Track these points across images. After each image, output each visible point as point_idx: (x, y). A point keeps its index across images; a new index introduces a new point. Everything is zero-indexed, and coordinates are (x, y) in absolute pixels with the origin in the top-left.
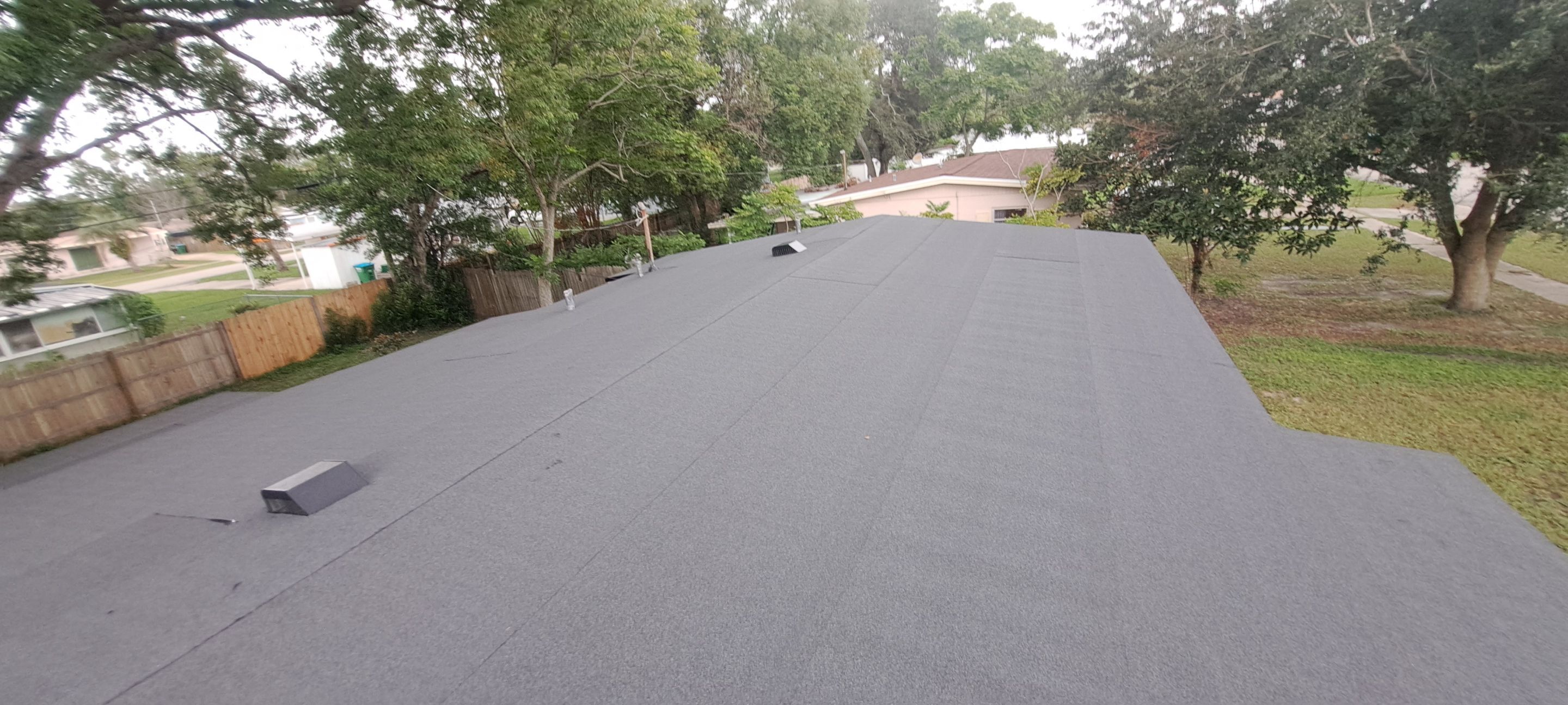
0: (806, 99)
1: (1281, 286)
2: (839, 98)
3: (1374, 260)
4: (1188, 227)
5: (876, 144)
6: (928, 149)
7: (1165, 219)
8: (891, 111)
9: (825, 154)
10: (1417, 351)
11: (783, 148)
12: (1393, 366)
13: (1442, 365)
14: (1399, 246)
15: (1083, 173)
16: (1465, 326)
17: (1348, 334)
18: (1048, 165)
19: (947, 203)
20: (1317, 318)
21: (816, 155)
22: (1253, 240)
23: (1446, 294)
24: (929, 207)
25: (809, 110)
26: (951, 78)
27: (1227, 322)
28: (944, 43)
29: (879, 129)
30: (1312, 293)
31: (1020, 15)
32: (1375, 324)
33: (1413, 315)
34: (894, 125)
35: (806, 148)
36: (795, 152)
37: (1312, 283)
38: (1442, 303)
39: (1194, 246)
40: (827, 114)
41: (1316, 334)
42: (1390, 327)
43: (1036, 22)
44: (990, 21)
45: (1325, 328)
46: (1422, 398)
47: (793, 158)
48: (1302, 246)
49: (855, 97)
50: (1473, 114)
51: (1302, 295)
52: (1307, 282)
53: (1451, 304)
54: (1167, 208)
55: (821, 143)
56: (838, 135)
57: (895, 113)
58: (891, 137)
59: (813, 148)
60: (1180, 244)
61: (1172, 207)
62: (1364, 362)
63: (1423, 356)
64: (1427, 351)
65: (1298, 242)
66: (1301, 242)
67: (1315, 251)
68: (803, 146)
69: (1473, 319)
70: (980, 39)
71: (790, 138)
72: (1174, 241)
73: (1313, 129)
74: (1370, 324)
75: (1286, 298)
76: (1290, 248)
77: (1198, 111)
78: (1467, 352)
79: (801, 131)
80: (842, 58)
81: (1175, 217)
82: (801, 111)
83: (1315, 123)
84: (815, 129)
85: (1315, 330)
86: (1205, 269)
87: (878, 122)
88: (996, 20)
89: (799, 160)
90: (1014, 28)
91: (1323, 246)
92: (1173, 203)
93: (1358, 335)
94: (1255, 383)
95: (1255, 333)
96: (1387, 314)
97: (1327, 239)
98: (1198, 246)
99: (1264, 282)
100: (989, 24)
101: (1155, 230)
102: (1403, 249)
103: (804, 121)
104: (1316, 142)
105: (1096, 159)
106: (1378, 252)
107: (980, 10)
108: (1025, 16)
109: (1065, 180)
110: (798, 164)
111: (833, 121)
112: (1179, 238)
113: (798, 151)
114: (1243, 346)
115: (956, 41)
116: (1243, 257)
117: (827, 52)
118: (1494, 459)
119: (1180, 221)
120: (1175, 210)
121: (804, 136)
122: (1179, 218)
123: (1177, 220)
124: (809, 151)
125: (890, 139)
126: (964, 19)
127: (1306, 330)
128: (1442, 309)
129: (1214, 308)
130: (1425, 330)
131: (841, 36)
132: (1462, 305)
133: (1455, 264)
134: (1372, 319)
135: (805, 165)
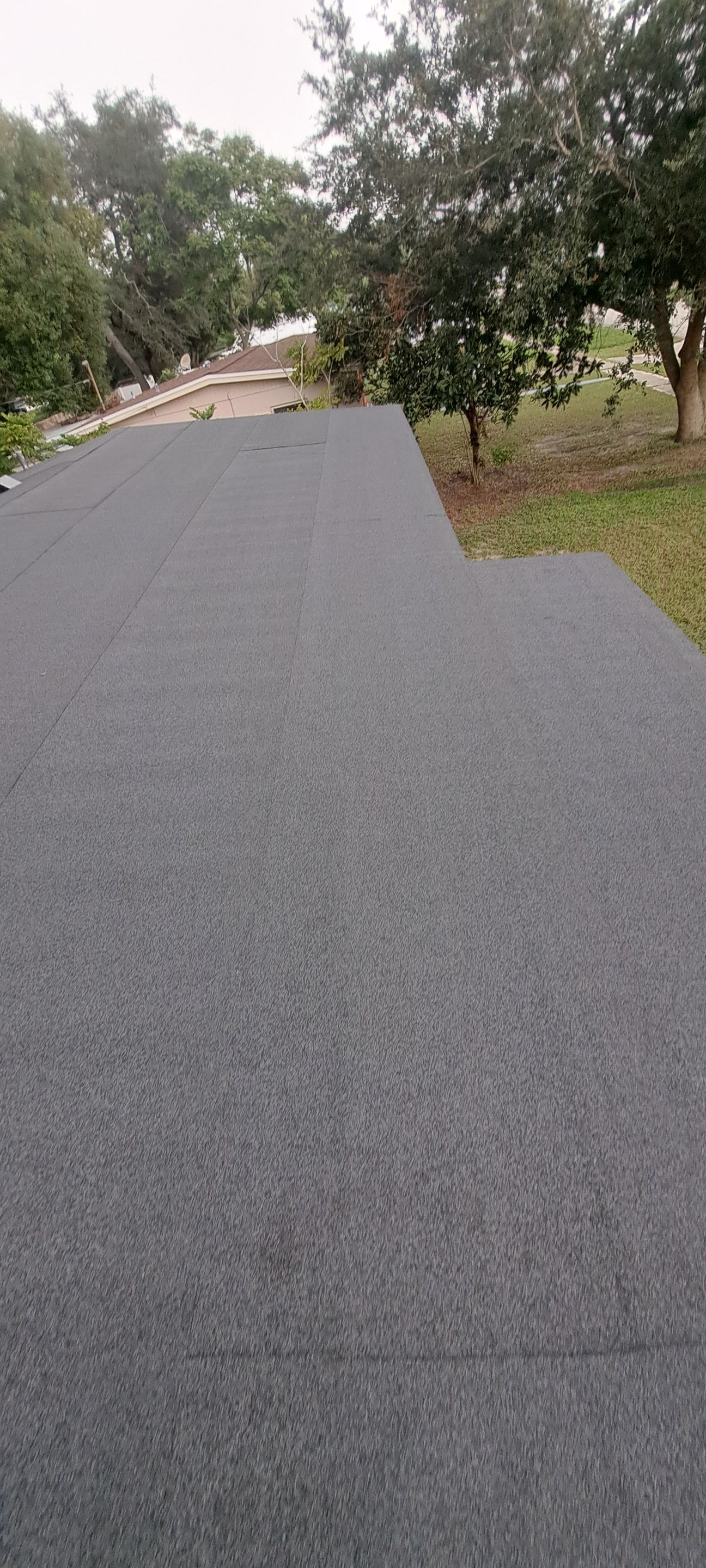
0: (17, 295)
1: (551, 446)
2: (61, 288)
3: (611, 401)
4: (455, 394)
5: (140, 352)
6: (208, 352)
7: (434, 390)
8: (144, 305)
9: (69, 370)
10: (653, 486)
11: (10, 369)
12: (635, 505)
13: (669, 494)
14: (629, 382)
15: (347, 348)
16: (688, 454)
17: (603, 483)
18: (313, 345)
19: (212, 408)
20: (578, 472)
21: (55, 371)
22: (516, 399)
23: (673, 430)
24: (195, 416)
25: (27, 311)
26: (198, 247)
27: (507, 492)
28: (177, 197)
29: (135, 329)
30: (575, 449)
31: (261, 154)
32: (623, 468)
33: (651, 453)
34: (151, 322)
35: (41, 365)
36: (29, 372)
37: (576, 438)
38: (672, 437)
39: (468, 417)
40: (52, 315)
41: (578, 487)
42: (634, 468)
43: (280, 163)
44: (226, 165)
45: (585, 480)
46: (654, 527)
47: (29, 380)
48: (555, 398)
49: (80, 286)
50: (671, 228)
51: (567, 452)
52: (572, 438)
53: (677, 437)
54: (433, 377)
55: (57, 356)
56: (77, 341)
57: (149, 307)
58: (152, 339)
59: (49, 364)
60: (451, 416)
61: (437, 375)
62: (614, 506)
63: (657, 489)
64: (660, 484)
65: (552, 395)
66: (555, 394)
67: (567, 402)
68: (36, 363)
69: (693, 448)
70: (222, 190)
71: (16, 354)
72: (446, 413)
73: (540, 260)
74: (619, 468)
75: (555, 458)
76: (546, 402)
77: (438, 252)
78: (687, 479)
79: (25, 342)
80: (48, 229)
81: (441, 385)
82: (16, 312)
83: (542, 253)
84: (45, 337)
85: (577, 483)
86: (481, 440)
87: (131, 321)
88: (233, 162)
89: (36, 381)
90: (257, 173)
91: (572, 394)
92: (437, 369)
93: (610, 481)
94: (529, 545)
95: (530, 497)
96: (632, 457)
97: (573, 389)
98: (471, 414)
99: (537, 446)
100: (225, 168)
101: (427, 403)
102: (632, 386)
103: (24, 327)
104: (543, 273)
105: (357, 329)
106: (614, 393)
107: (212, 151)
108: (267, 154)
109: (331, 358)
110: (38, 389)
111: (63, 324)
112: (450, 409)
113: (30, 369)
114: (519, 512)
115: (191, 195)
116: (507, 419)
117: (25, 222)
118: (700, 567)
119: (447, 388)
120: (441, 377)
121: (32, 349)
122: (446, 385)
123: (443, 387)
124: (45, 368)
125: (151, 342)
126: (194, 163)
127: (570, 485)
128: (672, 443)
129: (495, 481)
130: (660, 466)
131: (38, 196)
132: (686, 436)
133: (677, 397)
134: (620, 464)
135: (48, 388)
